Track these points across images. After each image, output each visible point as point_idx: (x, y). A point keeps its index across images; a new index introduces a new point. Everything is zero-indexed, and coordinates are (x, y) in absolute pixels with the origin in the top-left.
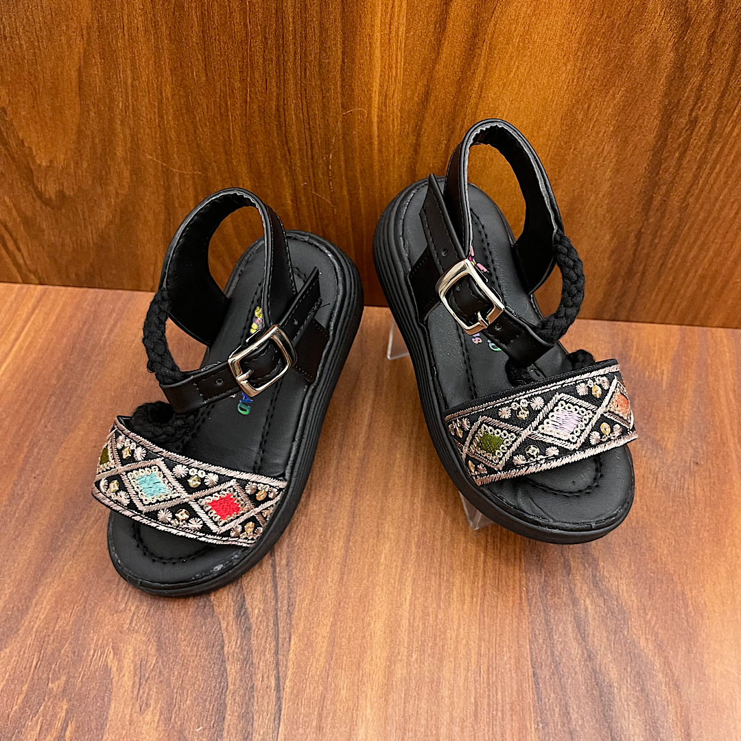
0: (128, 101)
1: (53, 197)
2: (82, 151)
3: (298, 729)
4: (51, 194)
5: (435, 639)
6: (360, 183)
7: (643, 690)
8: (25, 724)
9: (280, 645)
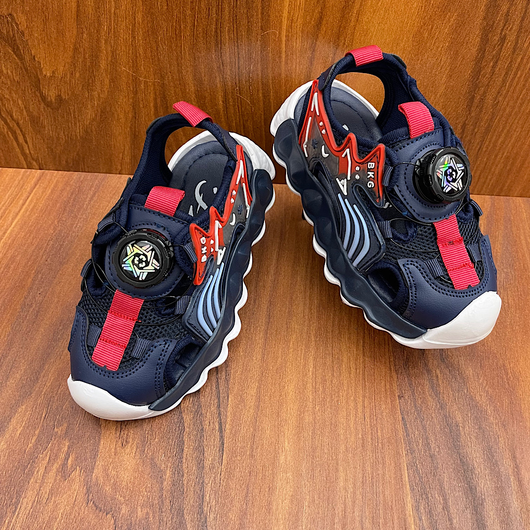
0: (111, 25)
1: (53, 100)
2: (76, 64)
3: (236, 456)
4: (52, 98)
5: (332, 397)
6: (271, 88)
7: (480, 428)
8: (37, 456)
9: (221, 402)
